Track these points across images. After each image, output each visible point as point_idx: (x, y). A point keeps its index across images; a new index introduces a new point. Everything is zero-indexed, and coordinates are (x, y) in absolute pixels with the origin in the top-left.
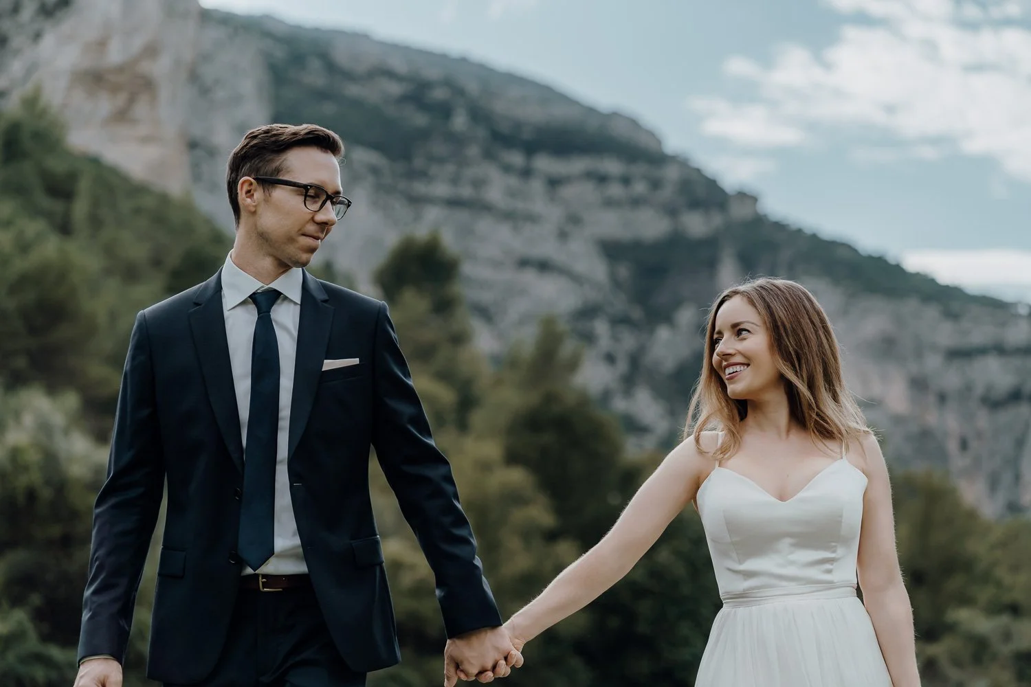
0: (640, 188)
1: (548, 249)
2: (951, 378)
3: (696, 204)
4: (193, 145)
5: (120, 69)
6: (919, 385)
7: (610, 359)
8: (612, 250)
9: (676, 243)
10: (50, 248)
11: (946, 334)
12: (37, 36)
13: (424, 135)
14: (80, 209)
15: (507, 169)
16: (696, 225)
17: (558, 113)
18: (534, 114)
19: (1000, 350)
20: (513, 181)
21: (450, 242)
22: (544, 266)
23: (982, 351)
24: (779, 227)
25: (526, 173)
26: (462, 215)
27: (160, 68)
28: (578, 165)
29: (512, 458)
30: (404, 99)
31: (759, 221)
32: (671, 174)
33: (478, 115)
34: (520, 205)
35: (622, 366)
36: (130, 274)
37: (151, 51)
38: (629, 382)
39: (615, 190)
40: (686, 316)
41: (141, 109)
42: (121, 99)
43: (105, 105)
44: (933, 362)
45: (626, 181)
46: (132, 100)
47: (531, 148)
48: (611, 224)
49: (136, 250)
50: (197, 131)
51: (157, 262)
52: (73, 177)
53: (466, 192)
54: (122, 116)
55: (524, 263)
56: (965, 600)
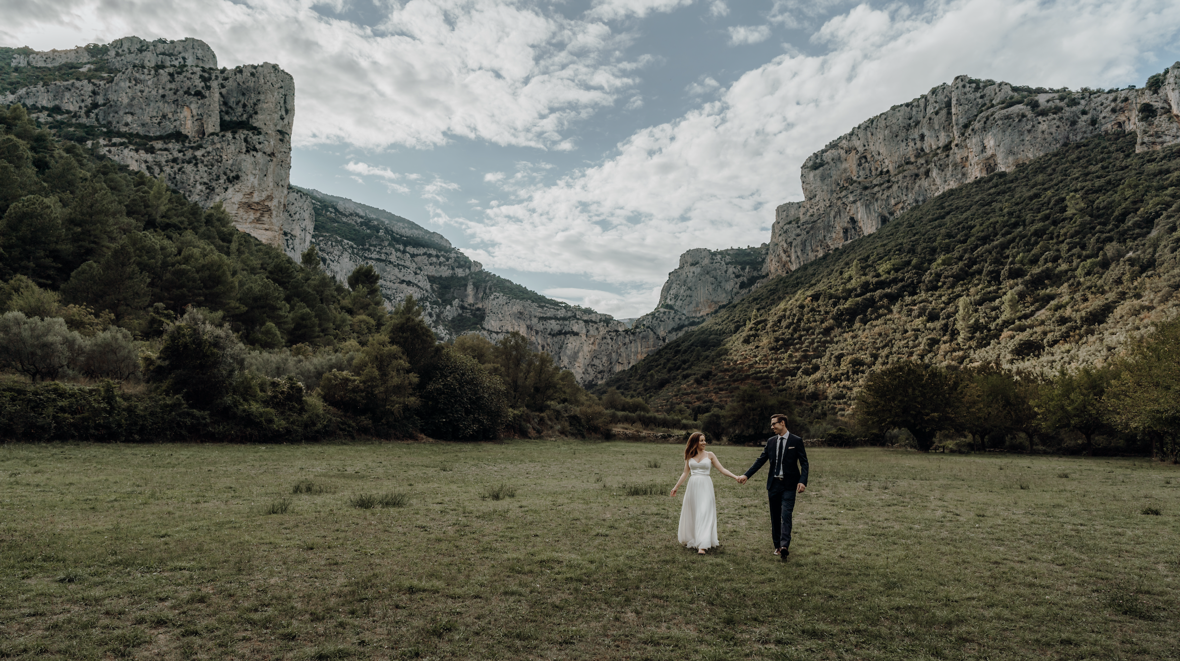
0: (442, 259)
1: (410, 278)
2: (540, 327)
3: (460, 266)
4: (285, 234)
5: (258, 203)
6: (529, 328)
7: (430, 315)
8: (432, 279)
9: (453, 277)
10: (216, 256)
11: (539, 312)
12: (226, 189)
13: (369, 236)
14: (234, 246)
15: (397, 250)
16: (460, 272)
17: (415, 233)
18: (407, 232)
19: (556, 318)
20: (399, 254)
21: (376, 271)
22: (409, 283)
23: (550, 318)
24: (488, 274)
25: (404, 252)
26: (382, 264)
27: (273, 204)
28: (422, 251)
29: (392, 342)
30: (362, 224)
31: (481, 272)
32: (453, 255)
33: (388, 231)
34: (402, 263)
35: (434, 318)
36: (253, 271)
37: (270, 198)
38: (436, 323)
39: (434, 260)
40: (456, 302)
41: (266, 218)
42: (258, 215)
43: (252, 216)
44: (535, 321)
45: (437, 257)
46: (262, 215)
47: (405, 244)
48: (432, 271)
49: (256, 262)
50: (287, 229)
51: (263, 267)
52: (231, 234)
53: (383, 257)
54: (258, 220)
55: (402, 282)
56: (550, 398)
